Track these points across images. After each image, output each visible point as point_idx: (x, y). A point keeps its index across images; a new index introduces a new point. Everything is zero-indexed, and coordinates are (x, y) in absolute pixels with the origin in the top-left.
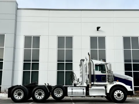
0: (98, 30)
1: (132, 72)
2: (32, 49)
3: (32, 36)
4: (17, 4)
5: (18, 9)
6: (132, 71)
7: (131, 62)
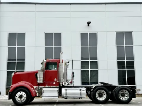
1: (125, 70)
3: (17, 33)
5: (1, 3)
6: (125, 68)
7: (125, 60)
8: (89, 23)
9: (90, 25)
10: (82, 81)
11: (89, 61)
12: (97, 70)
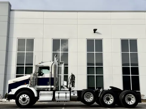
0: (95, 32)
1: (130, 76)
2: (25, 52)
3: (26, 39)
4: (10, 5)
11: (95, 66)
12: (103, 76)
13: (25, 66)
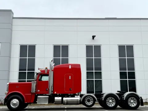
0: (93, 39)
2: (27, 58)
3: (28, 45)
4: (12, 13)
5: (13, 18)
6: (127, 79)
7: (126, 70)
8: (93, 37)
9: (94, 38)
10: (87, 90)
11: (94, 71)
12: (101, 80)
13: (27, 71)
